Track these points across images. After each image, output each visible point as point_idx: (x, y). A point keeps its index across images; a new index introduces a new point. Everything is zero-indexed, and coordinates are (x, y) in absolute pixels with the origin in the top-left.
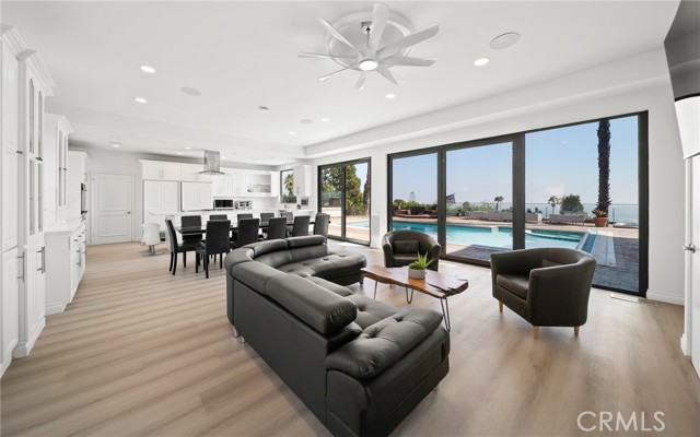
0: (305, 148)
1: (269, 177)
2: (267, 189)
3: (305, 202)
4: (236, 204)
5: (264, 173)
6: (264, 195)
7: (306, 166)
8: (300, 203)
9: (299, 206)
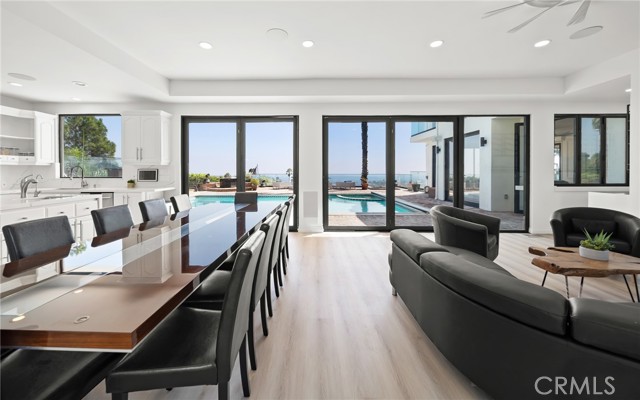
0: (170, 80)
3: (149, 175)
7: (163, 113)
8: (135, 176)
9: (131, 182)
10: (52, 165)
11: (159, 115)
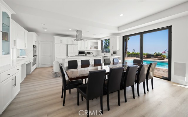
0: (118, 27)
1: (97, 43)
2: (96, 47)
3: (115, 53)
4: (86, 53)
5: (95, 41)
6: (95, 49)
7: (117, 36)
8: (112, 53)
9: (112, 54)
10: (100, 50)
11: (116, 37)
